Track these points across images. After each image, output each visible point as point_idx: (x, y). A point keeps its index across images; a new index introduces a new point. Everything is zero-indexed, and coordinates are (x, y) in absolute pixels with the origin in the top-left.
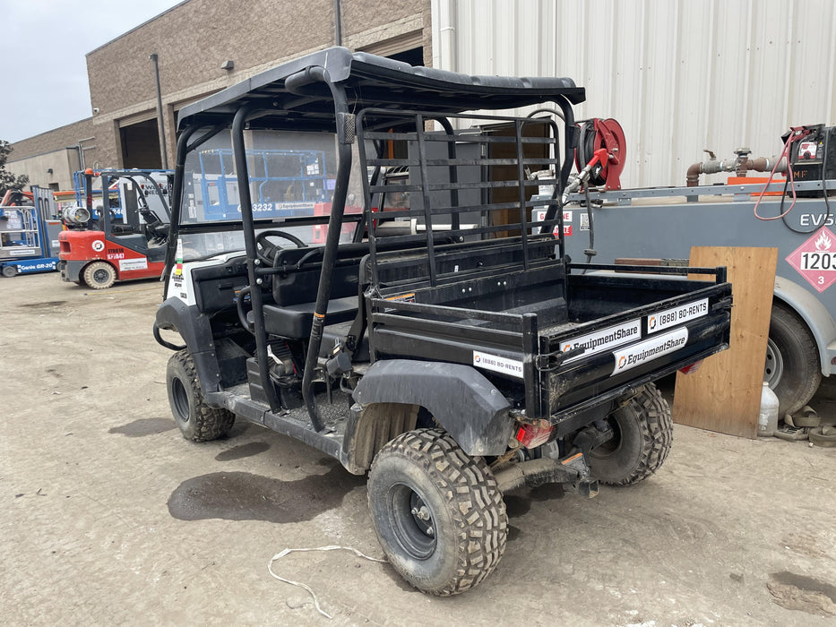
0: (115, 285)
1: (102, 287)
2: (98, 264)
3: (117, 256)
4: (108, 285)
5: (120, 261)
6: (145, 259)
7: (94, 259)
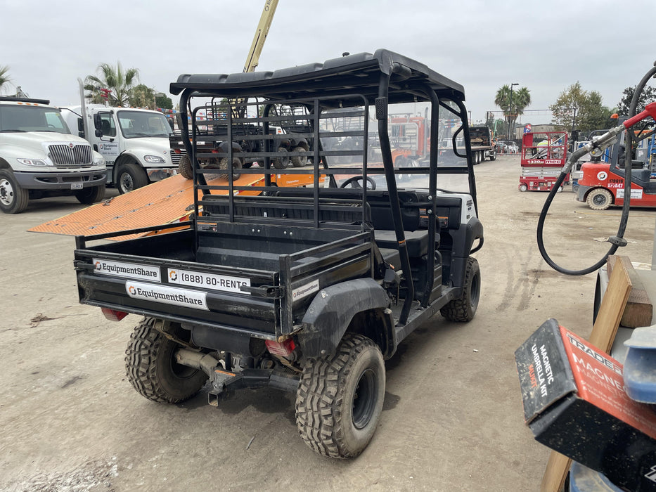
0: (610, 208)
1: (598, 208)
2: (599, 190)
3: (616, 186)
4: (603, 208)
5: (618, 190)
6: (641, 191)
7: (596, 186)
